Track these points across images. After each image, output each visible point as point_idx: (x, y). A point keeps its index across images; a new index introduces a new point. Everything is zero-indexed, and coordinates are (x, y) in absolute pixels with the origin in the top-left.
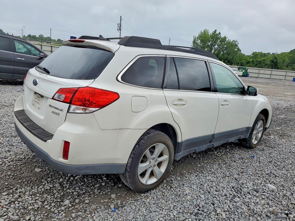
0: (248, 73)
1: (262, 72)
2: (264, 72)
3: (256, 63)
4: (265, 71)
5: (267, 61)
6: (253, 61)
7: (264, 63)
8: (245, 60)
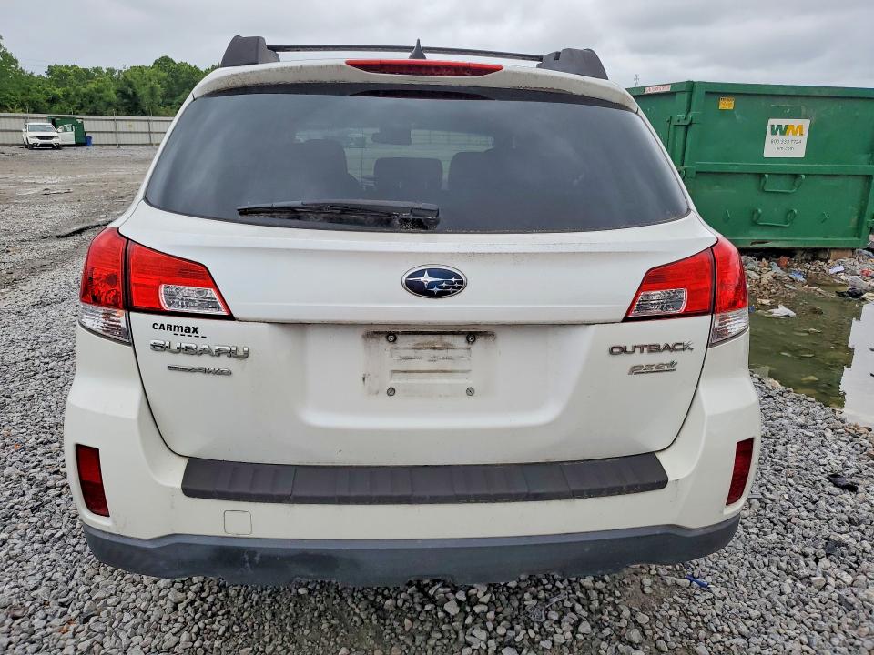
0: (88, 135)
1: (122, 126)
2: (130, 126)
3: (78, 100)
4: (132, 123)
5: (106, 92)
6: (67, 96)
7: (101, 98)
8: (39, 92)
